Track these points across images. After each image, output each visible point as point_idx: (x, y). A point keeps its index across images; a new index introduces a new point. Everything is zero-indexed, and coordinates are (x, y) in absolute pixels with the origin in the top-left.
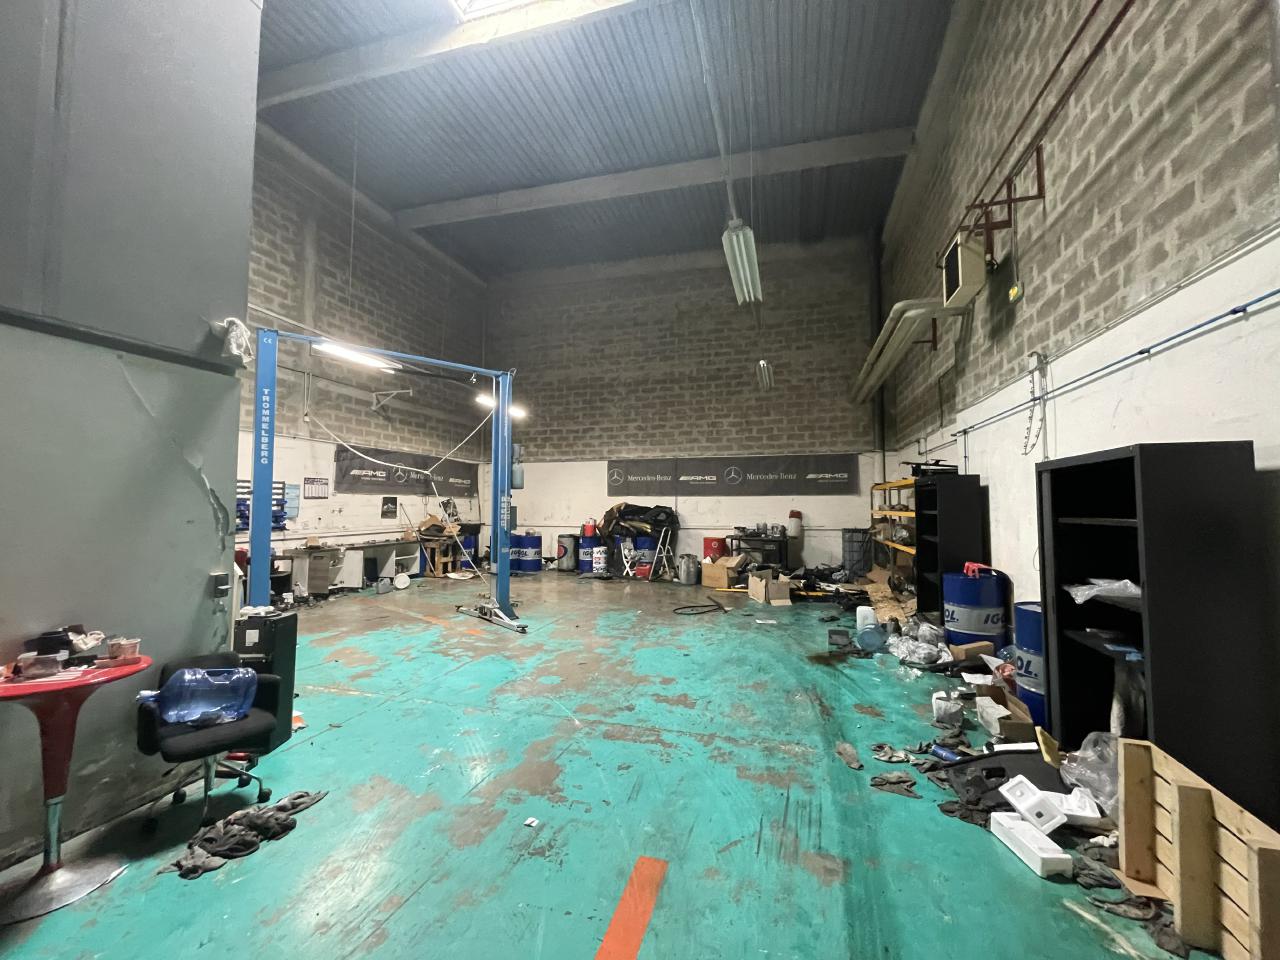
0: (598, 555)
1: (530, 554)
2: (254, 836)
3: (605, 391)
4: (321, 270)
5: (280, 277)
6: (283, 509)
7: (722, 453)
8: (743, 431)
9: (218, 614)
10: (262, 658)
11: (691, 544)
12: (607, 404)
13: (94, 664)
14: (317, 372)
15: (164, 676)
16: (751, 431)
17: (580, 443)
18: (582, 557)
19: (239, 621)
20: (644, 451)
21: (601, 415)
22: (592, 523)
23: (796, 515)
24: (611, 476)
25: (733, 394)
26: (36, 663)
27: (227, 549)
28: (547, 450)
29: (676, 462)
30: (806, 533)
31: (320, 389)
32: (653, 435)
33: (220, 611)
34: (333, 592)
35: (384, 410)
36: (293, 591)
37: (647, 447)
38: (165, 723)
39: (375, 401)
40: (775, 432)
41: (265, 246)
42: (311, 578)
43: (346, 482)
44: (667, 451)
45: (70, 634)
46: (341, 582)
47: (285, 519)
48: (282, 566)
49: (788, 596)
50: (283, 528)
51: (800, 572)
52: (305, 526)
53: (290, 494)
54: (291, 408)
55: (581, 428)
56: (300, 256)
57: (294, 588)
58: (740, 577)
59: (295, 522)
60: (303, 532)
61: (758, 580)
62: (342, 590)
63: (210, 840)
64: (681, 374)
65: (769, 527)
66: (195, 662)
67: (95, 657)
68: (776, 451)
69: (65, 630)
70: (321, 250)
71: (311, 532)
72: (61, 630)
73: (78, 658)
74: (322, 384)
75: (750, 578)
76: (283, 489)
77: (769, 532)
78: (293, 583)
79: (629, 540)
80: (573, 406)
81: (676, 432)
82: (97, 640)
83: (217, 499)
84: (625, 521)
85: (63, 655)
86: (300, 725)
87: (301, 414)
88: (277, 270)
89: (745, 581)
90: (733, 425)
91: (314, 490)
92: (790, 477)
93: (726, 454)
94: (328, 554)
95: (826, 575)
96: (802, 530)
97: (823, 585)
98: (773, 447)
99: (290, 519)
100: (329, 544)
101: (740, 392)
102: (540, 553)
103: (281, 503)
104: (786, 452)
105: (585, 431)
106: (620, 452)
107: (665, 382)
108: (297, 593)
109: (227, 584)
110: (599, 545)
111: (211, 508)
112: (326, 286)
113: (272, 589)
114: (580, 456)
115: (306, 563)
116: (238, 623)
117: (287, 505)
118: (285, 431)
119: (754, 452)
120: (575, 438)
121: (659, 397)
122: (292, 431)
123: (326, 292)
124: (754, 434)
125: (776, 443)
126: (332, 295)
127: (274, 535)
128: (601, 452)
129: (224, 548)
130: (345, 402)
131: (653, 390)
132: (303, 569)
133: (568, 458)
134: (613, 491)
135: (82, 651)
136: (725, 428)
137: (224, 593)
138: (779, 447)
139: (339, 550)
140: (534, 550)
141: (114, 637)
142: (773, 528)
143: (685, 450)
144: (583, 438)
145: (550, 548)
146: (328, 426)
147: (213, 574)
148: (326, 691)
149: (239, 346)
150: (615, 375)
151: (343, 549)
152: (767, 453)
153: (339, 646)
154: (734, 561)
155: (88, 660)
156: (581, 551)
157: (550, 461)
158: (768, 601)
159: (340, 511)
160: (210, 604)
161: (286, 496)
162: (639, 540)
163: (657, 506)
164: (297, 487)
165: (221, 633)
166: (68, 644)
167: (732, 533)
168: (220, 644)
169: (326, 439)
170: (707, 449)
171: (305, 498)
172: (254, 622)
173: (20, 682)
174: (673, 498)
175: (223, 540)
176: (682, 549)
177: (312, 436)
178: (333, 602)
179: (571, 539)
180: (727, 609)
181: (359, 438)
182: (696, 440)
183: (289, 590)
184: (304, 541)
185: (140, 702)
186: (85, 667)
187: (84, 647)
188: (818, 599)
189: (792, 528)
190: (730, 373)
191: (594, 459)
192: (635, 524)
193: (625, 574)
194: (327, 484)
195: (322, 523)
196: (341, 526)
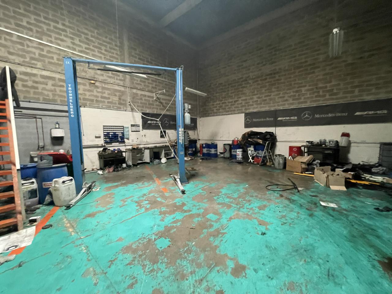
0: (239, 153)
1: (213, 151)
3: (243, 83)
4: (130, 48)
5: (115, 52)
7: (300, 105)
8: (314, 93)
11: (282, 149)
12: (244, 89)
16: (319, 92)
17: (233, 107)
18: (233, 153)
20: (261, 107)
21: (242, 94)
22: (236, 139)
23: (345, 135)
24: (246, 120)
25: (309, 74)
28: (220, 111)
29: (276, 111)
30: (352, 145)
31: (133, 92)
32: (265, 100)
34: (138, 164)
35: (159, 99)
36: (126, 163)
37: (262, 106)
39: (155, 96)
40: (335, 91)
41: (108, 40)
42: (132, 159)
43: (146, 125)
44: (272, 106)
46: (144, 160)
47: (125, 139)
48: (124, 155)
49: (344, 183)
50: (124, 142)
51: (350, 167)
52: (133, 141)
53: (126, 130)
54: (123, 100)
55: (234, 100)
56: (122, 43)
58: (309, 167)
61: (321, 172)
64: (280, 69)
65: (327, 141)
68: (335, 101)
70: (129, 39)
71: (135, 143)
74: (135, 91)
75: (316, 170)
76: (123, 128)
77: (327, 144)
78: (126, 160)
79: (252, 146)
80: (230, 92)
81: (277, 97)
84: (250, 138)
88: (114, 49)
89: (312, 170)
90: (308, 90)
91: (134, 129)
92: (344, 114)
93: (303, 106)
94: (138, 151)
95: (367, 168)
96: (349, 143)
97: (368, 176)
98: (332, 99)
99: (127, 139)
100: (139, 147)
101: (313, 72)
102: (217, 151)
103: (123, 133)
104: (342, 101)
105: (235, 102)
106: (250, 109)
107: (271, 74)
108: (128, 164)
110: (239, 148)
112: (133, 54)
114: (232, 112)
115: (131, 154)
117: (125, 134)
118: (122, 108)
119: (321, 103)
120: (231, 105)
121: (268, 82)
122: (125, 108)
123: (133, 56)
124: (321, 93)
125: (334, 97)
126: (136, 57)
128: (242, 109)
130: (144, 97)
131: (266, 79)
132: (130, 156)
133: (228, 113)
134: (247, 126)
136: (303, 92)
138: (337, 99)
139: (143, 149)
140: (214, 150)
142: (330, 142)
143: (281, 105)
144: (234, 105)
145: (220, 149)
150: (247, 76)
152: (329, 103)
154: (306, 158)
156: (232, 150)
157: (222, 115)
158: (327, 186)
159: (145, 136)
161: (125, 131)
162: (257, 147)
163: (266, 132)
164: (128, 128)
167: (305, 144)
169: (138, 111)
170: (292, 104)
171: (132, 131)
174: (274, 128)
176: (277, 152)
177: (132, 110)
178: (139, 167)
179: (228, 146)
180: (300, 189)
181: (150, 110)
182: (287, 100)
184: (132, 146)
188: (365, 186)
189: (343, 142)
190: (308, 63)
191: (239, 113)
192: (255, 140)
193: (249, 161)
194: (139, 126)
195: (139, 140)
196: (146, 141)
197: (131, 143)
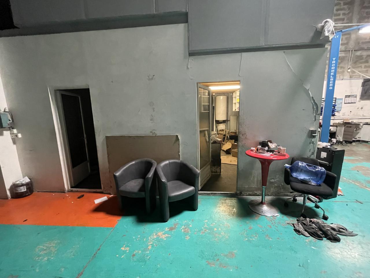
2: (321, 234)
6: (334, 108)
9: (311, 144)
10: (328, 164)
13: (274, 153)
14: (357, 49)
15: (292, 161)
19: (319, 148)
26: (261, 149)
27: (316, 121)
31: (357, 56)
33: (312, 143)
34: (354, 141)
36: (336, 138)
38: (292, 176)
42: (344, 134)
43: (366, 95)
45: (269, 142)
46: (359, 138)
47: (335, 112)
48: (332, 129)
50: (334, 115)
52: (344, 114)
53: (338, 102)
54: (341, 67)
57: (336, 137)
59: (339, 113)
60: (343, 116)
62: (359, 141)
63: (304, 224)
66: (303, 160)
67: (274, 151)
69: (268, 141)
71: (346, 117)
72: (267, 141)
73: (270, 150)
74: (358, 53)
76: (336, 100)
78: (337, 135)
82: (275, 146)
83: (314, 100)
85: (266, 148)
86: (341, 193)
87: (346, 68)
91: (349, 100)
94: (354, 126)
99: (337, 112)
100: (354, 122)
103: (334, 106)
108: (338, 139)
109: (316, 134)
111: (312, 104)
113: (329, 137)
115: (343, 129)
116: (318, 148)
117: (336, 106)
118: (338, 77)
122: (341, 77)
127: (332, 118)
129: (315, 120)
132: (341, 131)
135: (271, 148)
137: (314, 137)
139: (360, 124)
141: (279, 146)
146: (359, 71)
147: (310, 129)
148: (353, 183)
149: (329, 31)
151: (361, 124)
153: (359, 164)
155: (272, 151)
159: (362, 108)
160: (309, 140)
161: (336, 103)
164: (341, 99)
165: (312, 151)
166: (268, 146)
168: (311, 155)
169: (359, 77)
171: (345, 103)
172: (324, 149)
173: (257, 153)
175: (315, 117)
177: (351, 78)
178: (354, 145)
183: (335, 138)
184: (343, 120)
185: (285, 167)
186: (271, 153)
187: (272, 147)
194: (356, 97)
195: (352, 113)
196: (361, 114)
197: (342, 117)
